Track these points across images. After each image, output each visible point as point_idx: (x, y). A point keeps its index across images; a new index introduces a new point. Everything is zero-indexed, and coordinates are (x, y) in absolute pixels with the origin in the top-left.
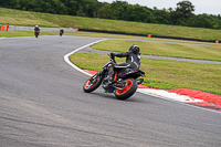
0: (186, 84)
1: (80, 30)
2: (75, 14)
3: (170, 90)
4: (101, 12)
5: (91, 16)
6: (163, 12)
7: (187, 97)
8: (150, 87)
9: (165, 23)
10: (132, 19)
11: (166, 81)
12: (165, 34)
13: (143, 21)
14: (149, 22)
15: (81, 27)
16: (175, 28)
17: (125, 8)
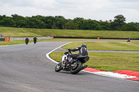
0: (124, 67)
1: (55, 37)
2: (51, 28)
3: (114, 72)
4: (67, 25)
5: (61, 28)
6: (106, 23)
7: (125, 75)
8: (101, 71)
9: (108, 30)
10: (87, 29)
11: (111, 66)
12: (108, 37)
13: (94, 30)
14: (98, 29)
15: (55, 35)
16: (114, 32)
17: (82, 22)
